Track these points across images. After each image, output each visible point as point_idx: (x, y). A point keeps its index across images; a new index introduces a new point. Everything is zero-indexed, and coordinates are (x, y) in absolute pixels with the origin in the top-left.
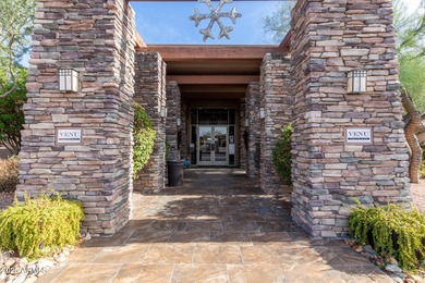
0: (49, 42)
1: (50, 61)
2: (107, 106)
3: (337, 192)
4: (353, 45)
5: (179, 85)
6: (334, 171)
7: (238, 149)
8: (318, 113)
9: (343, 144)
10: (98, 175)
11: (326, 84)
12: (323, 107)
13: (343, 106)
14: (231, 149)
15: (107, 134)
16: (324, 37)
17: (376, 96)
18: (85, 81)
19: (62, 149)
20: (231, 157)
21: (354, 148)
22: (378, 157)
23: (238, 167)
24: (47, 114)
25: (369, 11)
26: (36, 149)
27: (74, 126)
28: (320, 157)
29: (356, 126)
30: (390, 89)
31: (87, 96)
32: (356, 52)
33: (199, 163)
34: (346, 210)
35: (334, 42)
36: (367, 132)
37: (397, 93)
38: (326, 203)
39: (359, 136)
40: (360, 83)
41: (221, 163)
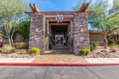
0: (33, 24)
1: (33, 27)
2: (43, 34)
3: (79, 47)
4: (81, 24)
5: (51, 25)
6: (78, 44)
7: (66, 41)
8: (76, 35)
9: (79, 40)
10: (41, 45)
11: (77, 31)
12: (76, 34)
13: (80, 34)
14: (64, 41)
15: (43, 39)
16: (77, 23)
17: (85, 32)
18: (39, 30)
19: (36, 41)
20: (65, 43)
21: (81, 40)
22: (85, 42)
23: (66, 46)
24: (33, 35)
25: (84, 19)
26: (32, 41)
27: (37, 37)
28: (76, 42)
29: (81, 37)
30: (87, 31)
31: (40, 32)
32: (82, 25)
33: (56, 45)
34: (80, 50)
35: (78, 24)
36: (83, 38)
37: (88, 32)
38: (77, 49)
39: (82, 38)
40: (82, 30)
41: (62, 45)
